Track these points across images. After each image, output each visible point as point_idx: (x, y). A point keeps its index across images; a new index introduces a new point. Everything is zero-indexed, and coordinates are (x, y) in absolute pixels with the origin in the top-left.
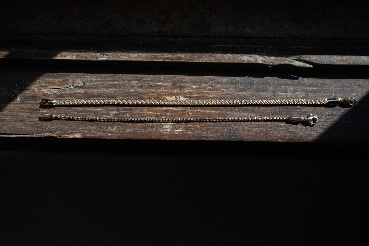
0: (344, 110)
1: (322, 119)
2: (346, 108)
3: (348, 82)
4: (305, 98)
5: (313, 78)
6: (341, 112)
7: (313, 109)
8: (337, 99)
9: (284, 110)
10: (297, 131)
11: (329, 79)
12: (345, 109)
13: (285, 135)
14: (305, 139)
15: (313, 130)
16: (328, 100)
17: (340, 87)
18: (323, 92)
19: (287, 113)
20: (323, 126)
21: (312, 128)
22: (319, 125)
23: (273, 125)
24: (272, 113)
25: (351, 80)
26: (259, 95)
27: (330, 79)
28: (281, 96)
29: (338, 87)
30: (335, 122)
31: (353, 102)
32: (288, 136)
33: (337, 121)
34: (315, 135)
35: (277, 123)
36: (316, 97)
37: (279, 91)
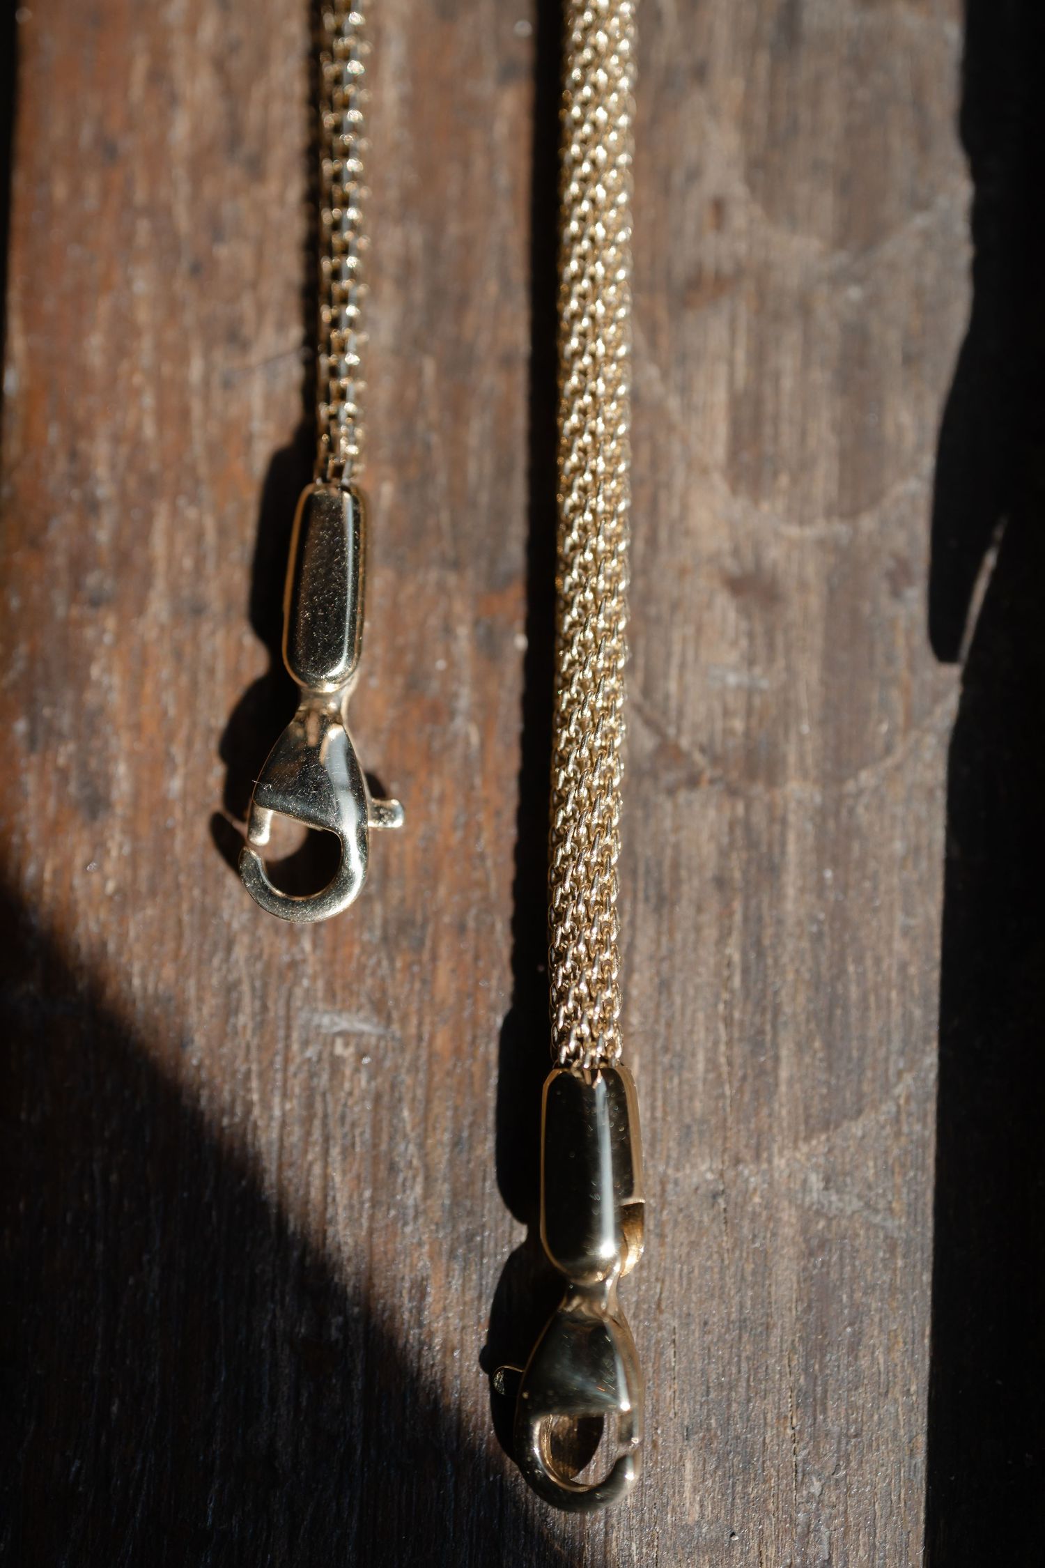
0: (456, 1338)
1: (331, 995)
2: (488, 1360)
3: (888, 1407)
4: (648, 742)
5: (951, 866)
6: (420, 1289)
7: (482, 857)
8: (629, 1216)
9: (477, 430)
10: (159, 607)
11: (932, 1107)
12: (476, 1339)
13: (103, 430)
14: (32, 738)
15: (161, 853)
16: (616, 1080)
17: (806, 1278)
18: (728, 1021)
19: (427, 478)
20: (212, 1002)
21: (202, 831)
22: (240, 952)
23: (245, 254)
24: (433, 249)
25: (921, 1458)
26: (700, 73)
27: (924, 1129)
28: (685, 390)
29: (814, 1247)
30: (282, 1192)
31: (579, 1478)
32: (81, 477)
33: (293, 1224)
34: (77, 881)
35: (281, 327)
36: (663, 903)
37: (759, 357)
